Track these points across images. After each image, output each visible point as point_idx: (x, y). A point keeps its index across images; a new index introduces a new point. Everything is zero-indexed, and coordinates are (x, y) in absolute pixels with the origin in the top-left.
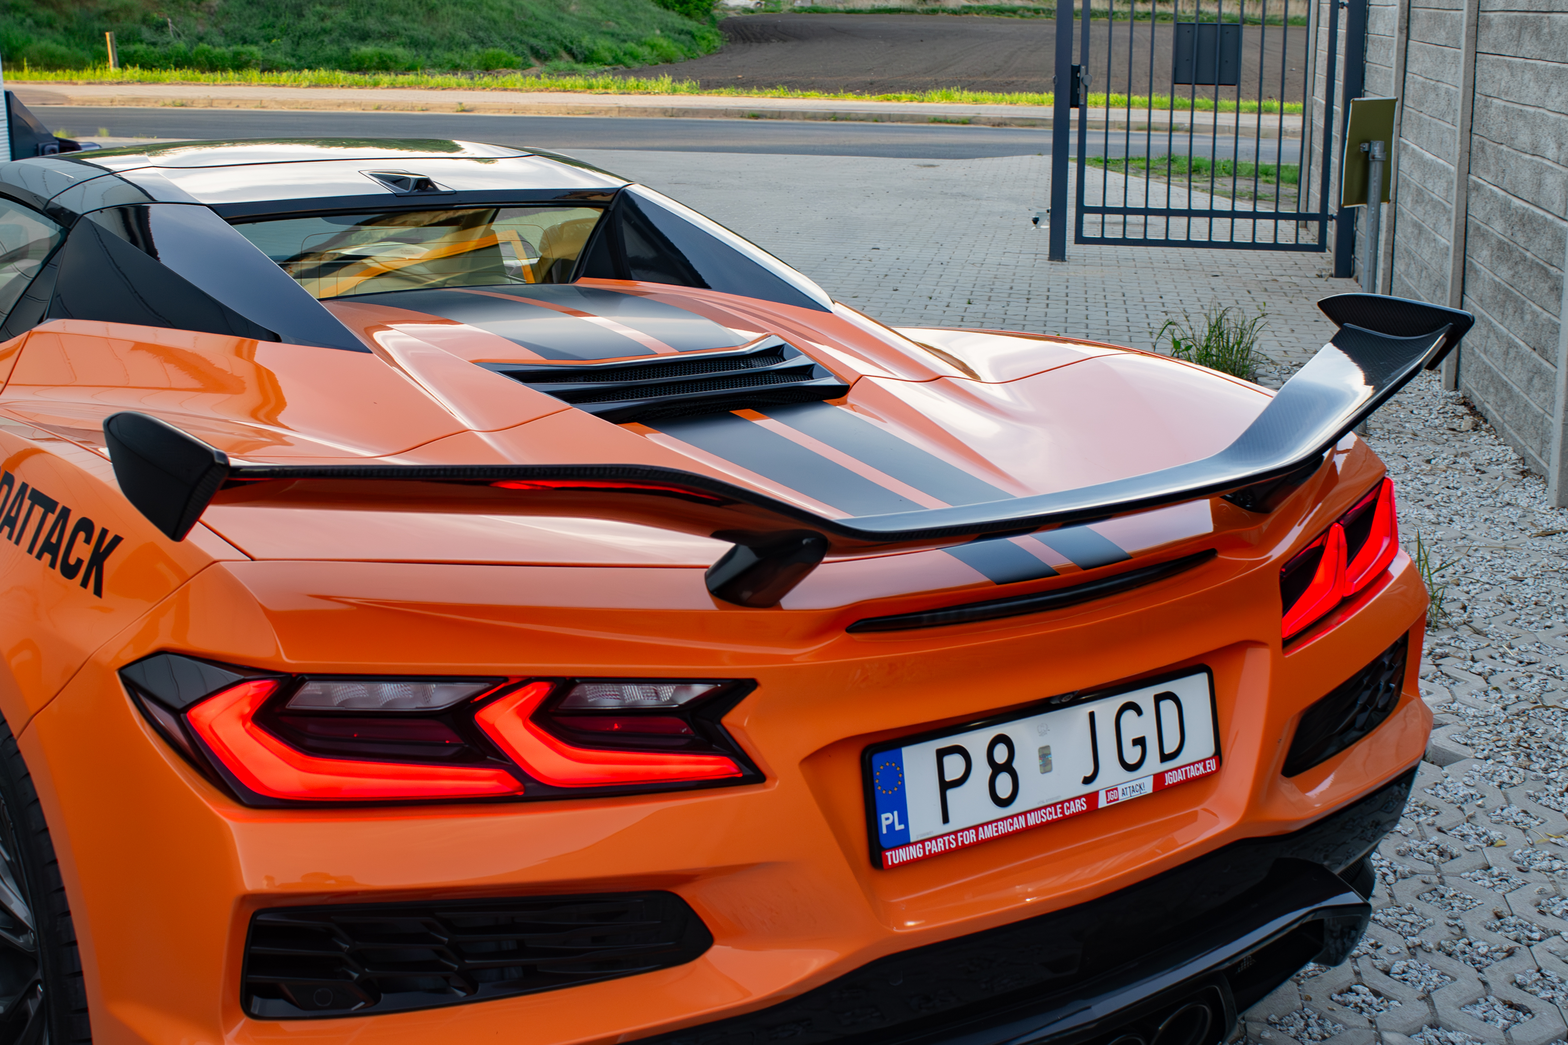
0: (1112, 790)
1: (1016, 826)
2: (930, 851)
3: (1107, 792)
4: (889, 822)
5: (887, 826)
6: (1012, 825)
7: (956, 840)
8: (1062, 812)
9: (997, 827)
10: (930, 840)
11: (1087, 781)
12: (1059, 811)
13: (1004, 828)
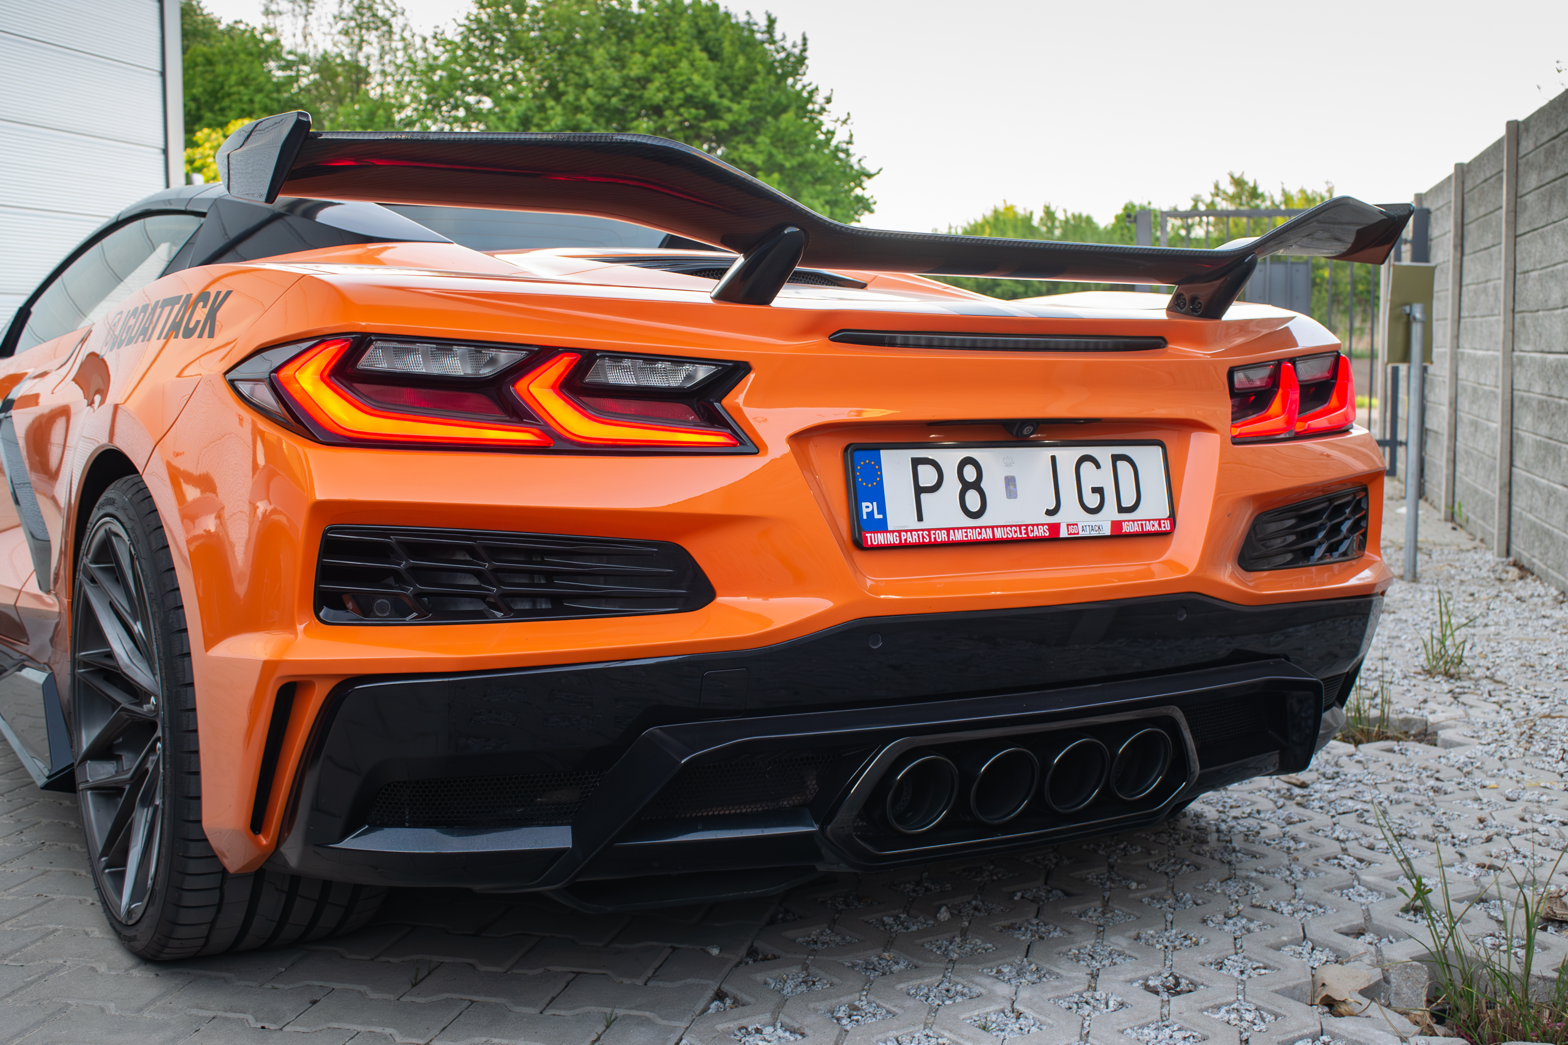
0: (1074, 525)
1: (984, 536)
2: (906, 540)
3: (1068, 525)
4: (869, 510)
5: (867, 513)
6: (980, 534)
7: (929, 536)
8: (1027, 533)
9: (966, 532)
10: (906, 531)
11: (1049, 513)
12: (1023, 532)
13: (973, 535)
